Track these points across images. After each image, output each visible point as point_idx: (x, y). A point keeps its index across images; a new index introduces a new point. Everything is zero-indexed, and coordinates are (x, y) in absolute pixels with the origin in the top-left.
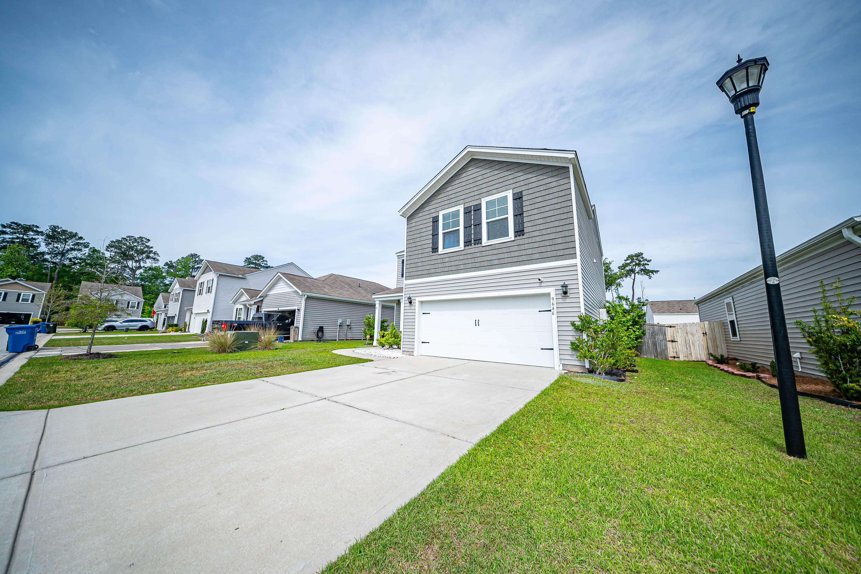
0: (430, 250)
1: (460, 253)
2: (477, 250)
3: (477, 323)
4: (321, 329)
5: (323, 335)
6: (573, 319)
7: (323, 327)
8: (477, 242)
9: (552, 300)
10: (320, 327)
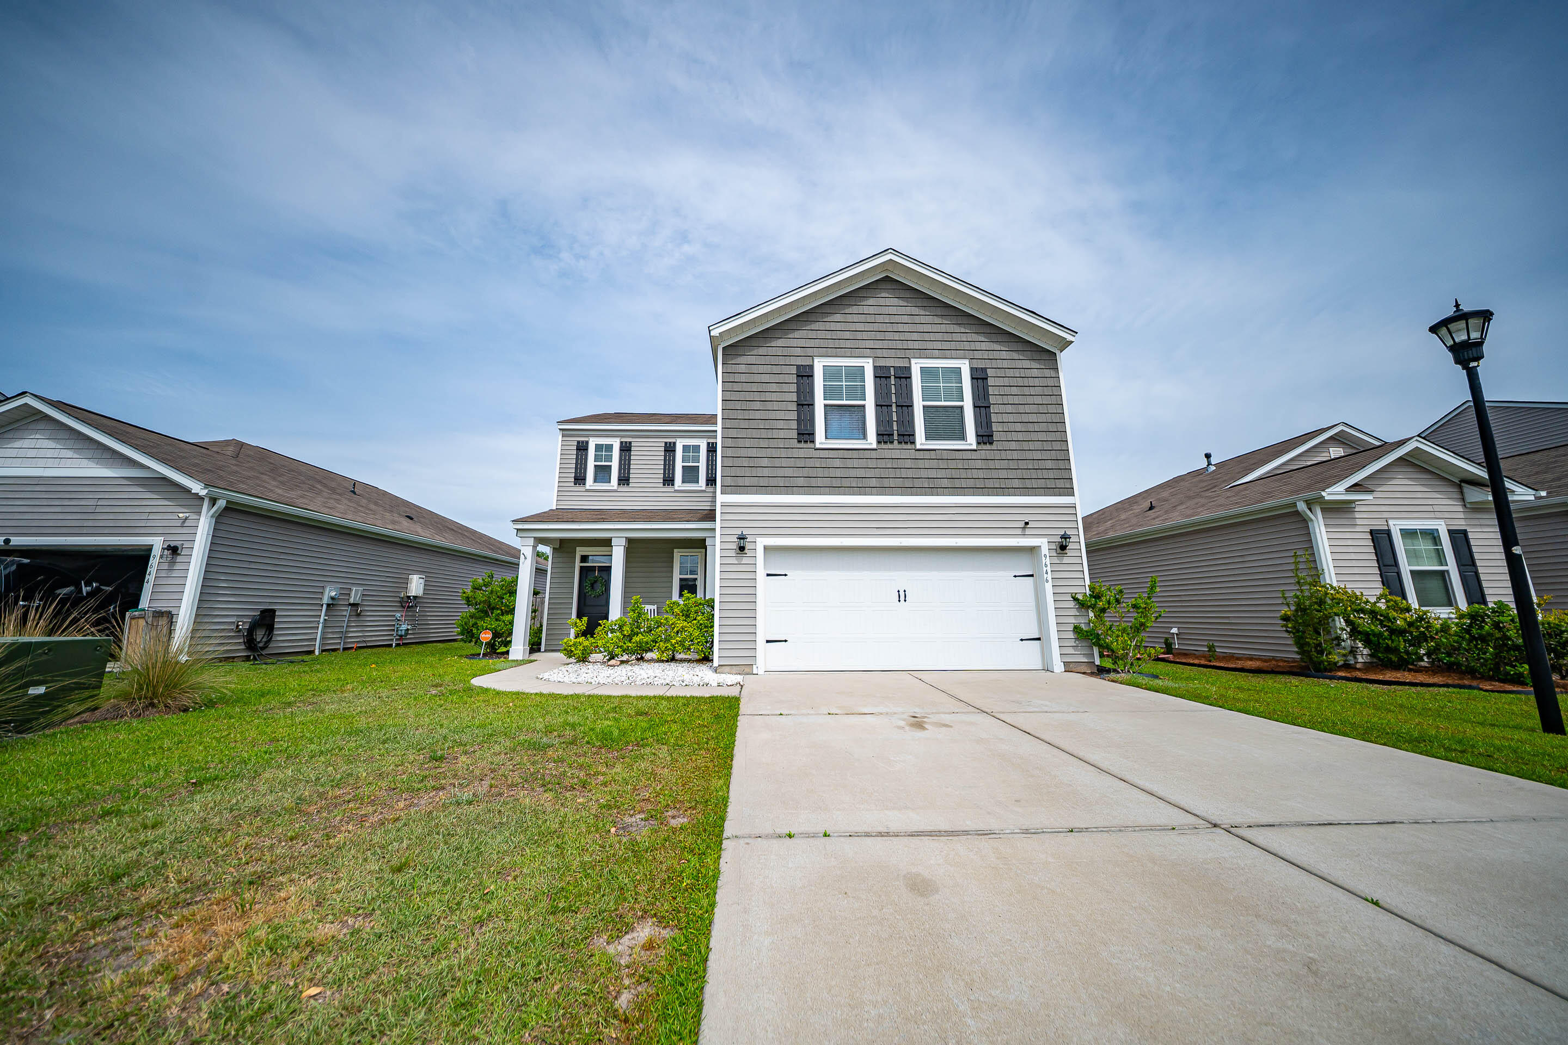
0: (794, 434)
1: (867, 454)
2: (905, 454)
3: (902, 596)
4: (266, 619)
5: (269, 641)
6: (1074, 590)
7: (274, 611)
8: (906, 438)
9: (1044, 558)
10: (264, 612)
